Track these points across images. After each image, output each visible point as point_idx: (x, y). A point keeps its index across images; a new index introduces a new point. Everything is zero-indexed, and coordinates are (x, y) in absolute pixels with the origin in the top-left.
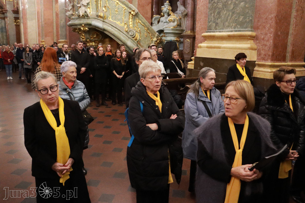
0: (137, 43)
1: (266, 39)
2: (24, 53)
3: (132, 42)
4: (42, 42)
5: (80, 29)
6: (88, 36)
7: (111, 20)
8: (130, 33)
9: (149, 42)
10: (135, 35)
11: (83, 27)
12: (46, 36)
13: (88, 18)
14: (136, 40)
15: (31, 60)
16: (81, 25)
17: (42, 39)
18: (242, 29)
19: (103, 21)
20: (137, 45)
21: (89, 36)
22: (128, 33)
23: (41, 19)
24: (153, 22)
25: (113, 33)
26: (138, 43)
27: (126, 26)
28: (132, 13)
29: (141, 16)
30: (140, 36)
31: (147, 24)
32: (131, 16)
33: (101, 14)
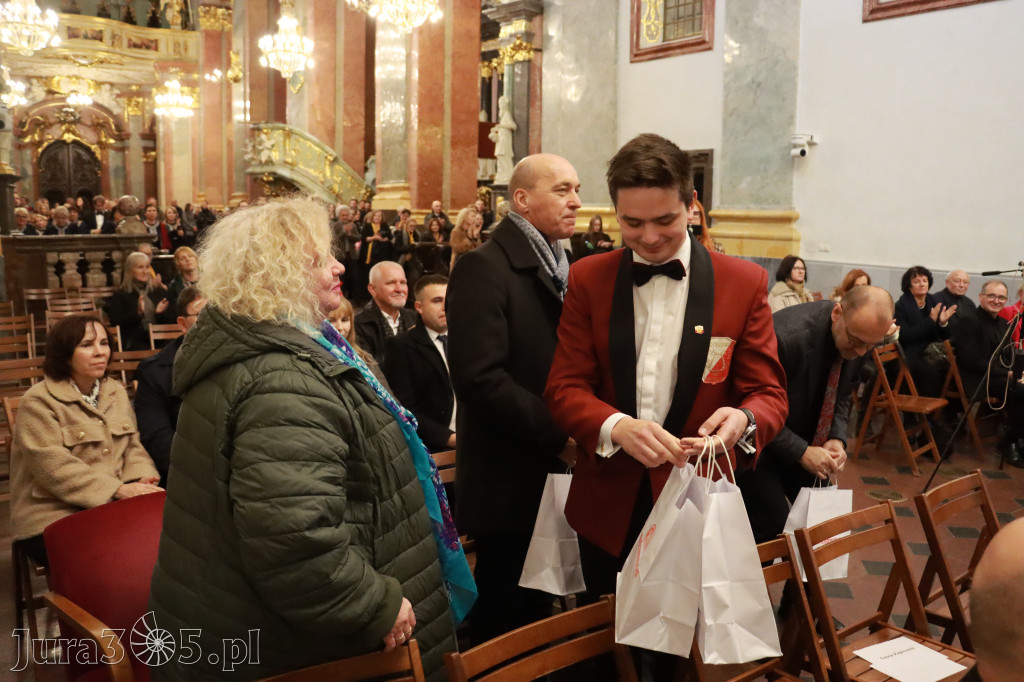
0: (335, 197)
1: (414, 189)
4: (200, 196)
5: (262, 180)
6: (273, 188)
7: (302, 167)
8: (326, 184)
11: (266, 176)
12: (207, 185)
13: (273, 165)
14: (335, 193)
16: (263, 174)
17: (201, 190)
18: (401, 181)
19: (292, 170)
23: (199, 152)
24: (368, 167)
25: (303, 184)
26: (337, 196)
27: (321, 175)
28: (330, 158)
29: (341, 160)
30: (340, 188)
31: (351, 171)
32: (327, 162)
33: (289, 160)
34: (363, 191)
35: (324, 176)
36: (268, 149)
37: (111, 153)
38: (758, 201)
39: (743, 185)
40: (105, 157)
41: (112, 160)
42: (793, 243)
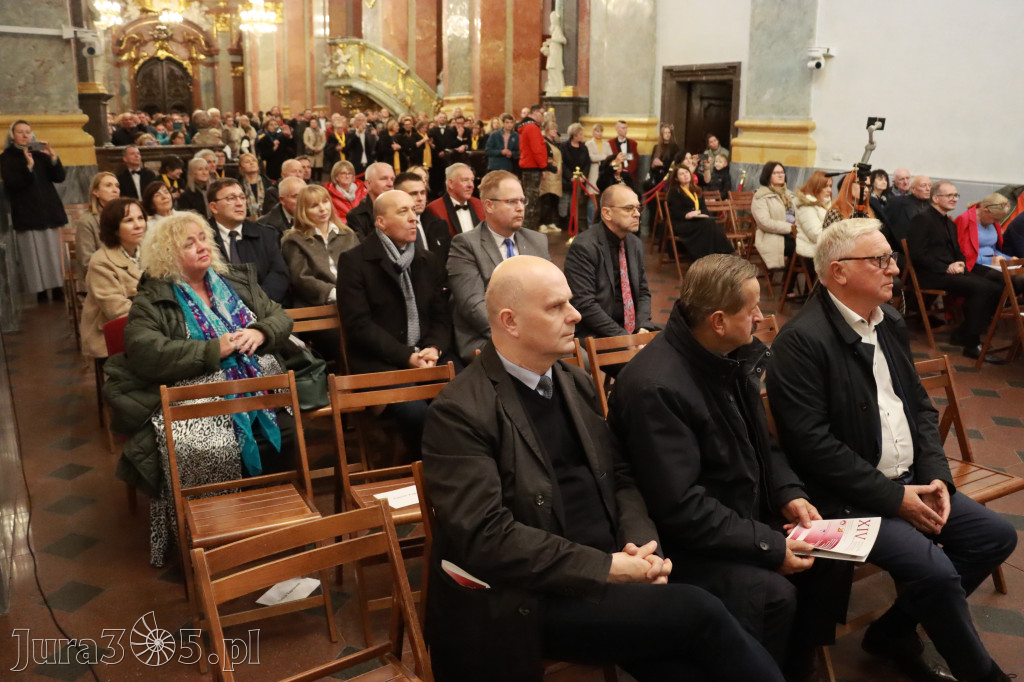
1: (477, 101)
3: (400, 108)
4: (285, 109)
5: (339, 93)
6: (350, 101)
7: (376, 80)
8: (399, 97)
10: (405, 100)
11: (342, 89)
12: (292, 98)
13: (349, 79)
14: (407, 105)
16: (339, 87)
17: (286, 104)
18: (464, 94)
19: (367, 83)
21: (352, 100)
22: (397, 96)
23: (284, 67)
25: (377, 97)
26: (410, 108)
27: (394, 88)
28: (402, 71)
29: (414, 74)
32: (400, 75)
33: (364, 74)
34: (434, 103)
35: (397, 88)
36: (344, 63)
37: (202, 68)
38: (779, 112)
39: (767, 97)
40: (196, 72)
41: (203, 75)
42: (808, 152)
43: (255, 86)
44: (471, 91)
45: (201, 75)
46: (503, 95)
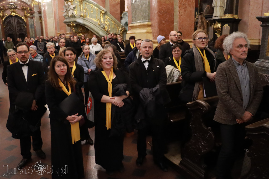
0: (106, 32)
1: (155, 26)
2: (38, 43)
3: (102, 32)
7: (89, 18)
8: (101, 26)
9: (116, 31)
10: (105, 27)
11: (72, 23)
12: (61, 29)
13: (74, 18)
14: (106, 30)
15: (43, 48)
16: (70, 22)
18: (145, 21)
19: (84, 19)
20: (107, 34)
21: (77, 29)
22: (100, 26)
23: (57, 17)
24: (123, 17)
25: (90, 26)
26: (108, 32)
27: (98, 21)
28: (102, 12)
29: (109, 13)
30: (108, 28)
31: (114, 19)
32: (102, 14)
33: (82, 14)
34: (121, 29)
35: (100, 21)
36: (72, 9)
37: (29, 19)
40: (27, 20)
41: (30, 22)
43: (46, 25)
44: (150, 20)
45: (29, 21)
46: (172, 22)
